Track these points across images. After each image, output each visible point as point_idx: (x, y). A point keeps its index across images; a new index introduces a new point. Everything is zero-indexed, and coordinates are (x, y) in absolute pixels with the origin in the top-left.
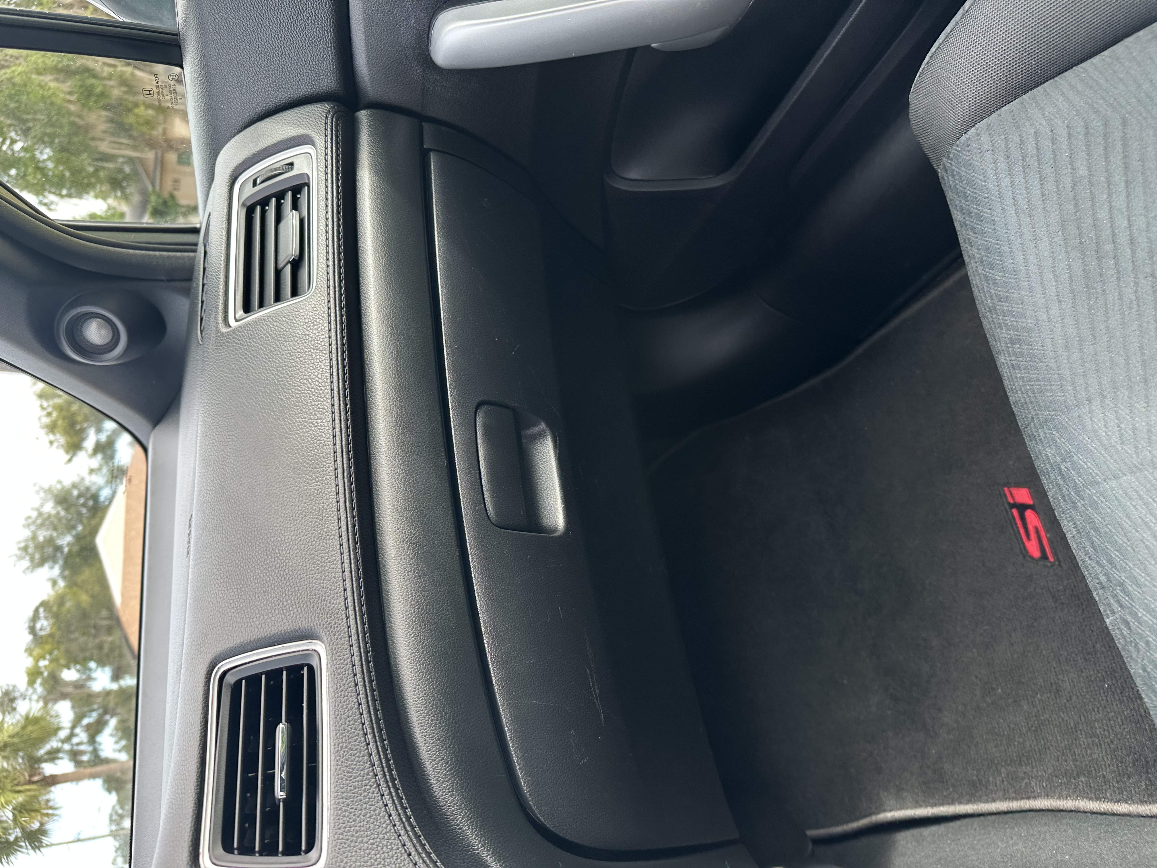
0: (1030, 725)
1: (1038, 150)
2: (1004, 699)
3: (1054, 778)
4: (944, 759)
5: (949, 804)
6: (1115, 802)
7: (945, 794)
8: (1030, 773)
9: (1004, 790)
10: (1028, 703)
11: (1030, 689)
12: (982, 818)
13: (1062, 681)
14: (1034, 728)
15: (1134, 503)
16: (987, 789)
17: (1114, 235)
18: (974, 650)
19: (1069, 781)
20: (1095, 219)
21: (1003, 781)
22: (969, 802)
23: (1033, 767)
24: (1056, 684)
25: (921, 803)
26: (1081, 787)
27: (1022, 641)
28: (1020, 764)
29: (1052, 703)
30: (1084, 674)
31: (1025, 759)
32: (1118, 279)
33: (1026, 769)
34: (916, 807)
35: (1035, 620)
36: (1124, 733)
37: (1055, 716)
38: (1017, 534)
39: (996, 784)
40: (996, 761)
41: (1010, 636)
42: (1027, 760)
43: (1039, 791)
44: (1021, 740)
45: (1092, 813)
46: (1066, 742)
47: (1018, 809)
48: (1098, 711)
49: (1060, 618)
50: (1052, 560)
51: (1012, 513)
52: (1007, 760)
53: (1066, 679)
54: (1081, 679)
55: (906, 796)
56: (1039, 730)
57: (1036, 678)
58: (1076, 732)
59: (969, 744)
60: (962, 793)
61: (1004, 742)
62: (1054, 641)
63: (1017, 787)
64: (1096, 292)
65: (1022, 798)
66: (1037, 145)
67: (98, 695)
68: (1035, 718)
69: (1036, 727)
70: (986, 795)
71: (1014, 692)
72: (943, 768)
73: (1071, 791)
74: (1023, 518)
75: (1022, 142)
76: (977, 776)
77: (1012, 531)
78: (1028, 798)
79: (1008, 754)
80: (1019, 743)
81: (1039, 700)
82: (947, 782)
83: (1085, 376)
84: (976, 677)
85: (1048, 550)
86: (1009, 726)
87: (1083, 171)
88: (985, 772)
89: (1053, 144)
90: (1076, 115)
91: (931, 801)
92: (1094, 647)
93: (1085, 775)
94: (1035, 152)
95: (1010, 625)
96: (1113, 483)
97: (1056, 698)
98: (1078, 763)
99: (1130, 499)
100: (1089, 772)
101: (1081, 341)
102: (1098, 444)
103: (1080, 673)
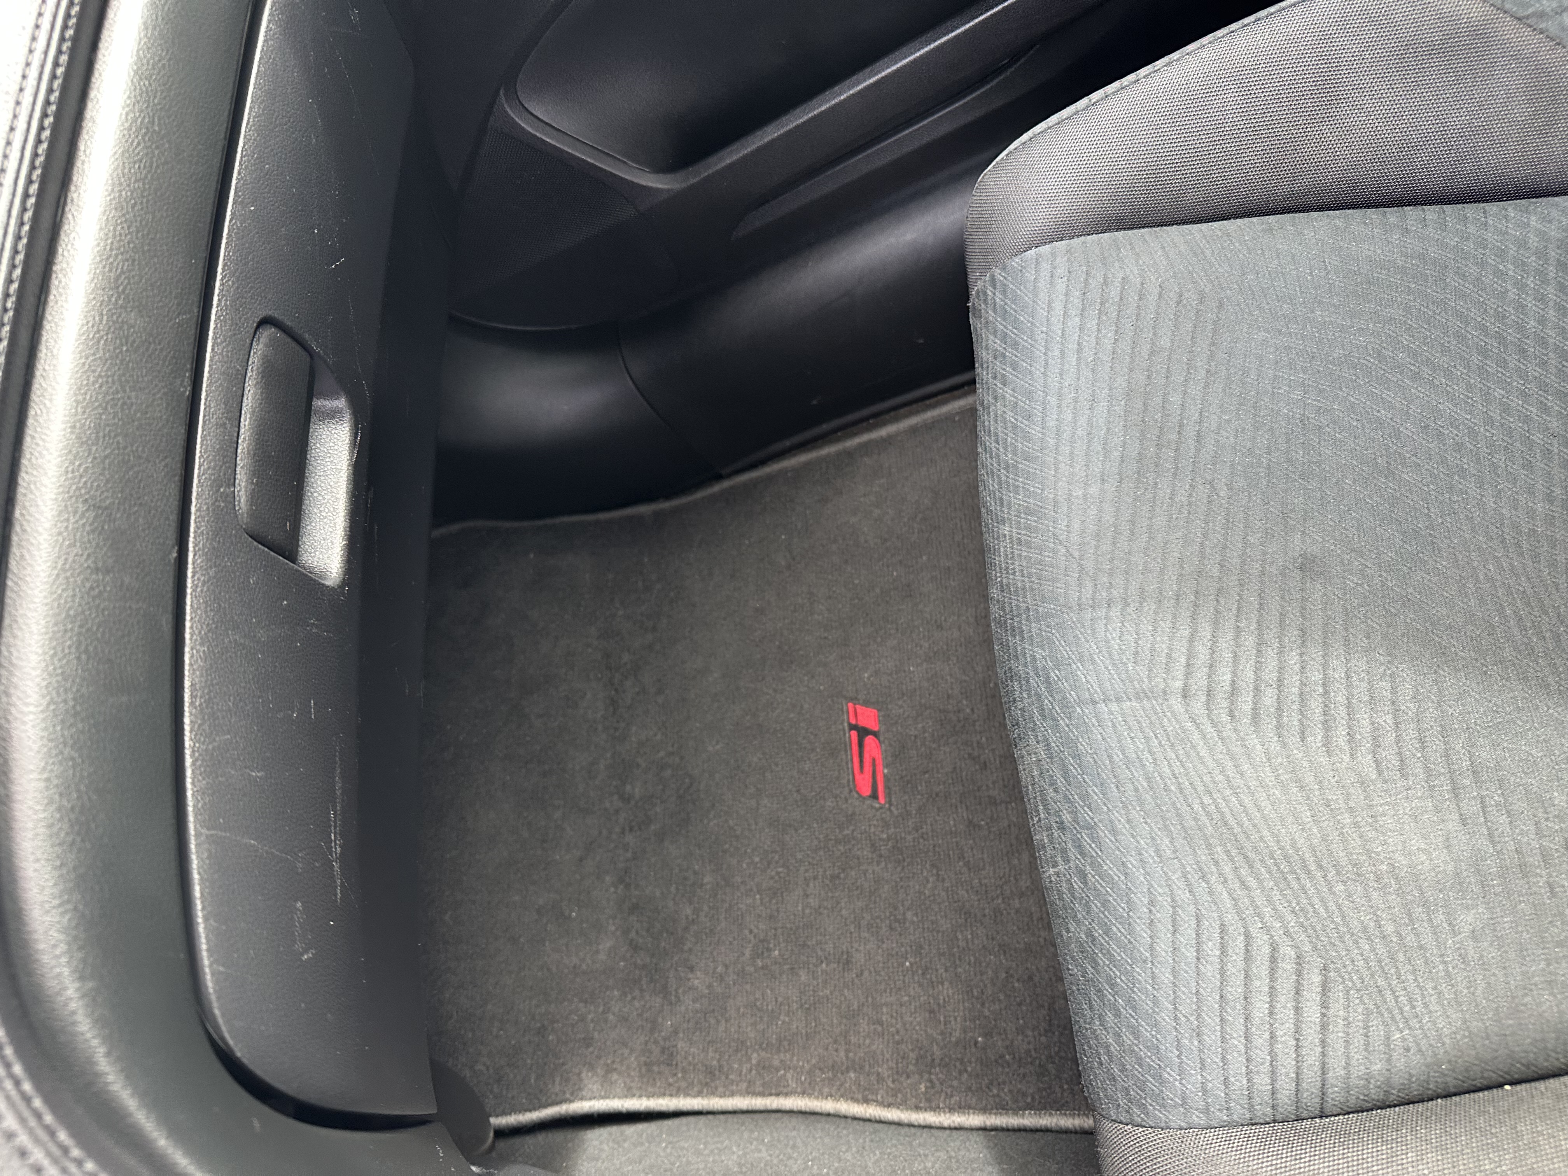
0: (803, 1001)
1: (1121, 299)
2: (780, 963)
3: (817, 1071)
4: (681, 1035)
5: (671, 1095)
6: (884, 1106)
7: (671, 1080)
8: (788, 1063)
9: (749, 1082)
10: (808, 972)
11: (814, 955)
12: (710, 1117)
13: (857, 950)
14: (807, 1006)
15: (1133, 735)
16: (727, 1078)
17: (1181, 425)
18: (758, 897)
19: (835, 1076)
20: (1165, 400)
21: (751, 1070)
22: (699, 1094)
23: (793, 1055)
24: (848, 952)
25: (635, 1091)
26: (847, 1085)
27: (820, 894)
28: (779, 1051)
29: (837, 977)
30: (884, 946)
31: (786, 1043)
32: (1175, 475)
33: (785, 1056)
34: (626, 1097)
35: (844, 870)
36: (915, 1023)
37: (837, 993)
38: (850, 763)
39: (741, 1071)
40: (749, 1044)
41: (808, 885)
42: (789, 1044)
43: (794, 1085)
44: (787, 1019)
45: (855, 1119)
46: (843, 1027)
47: (762, 1108)
48: (891, 993)
49: (873, 872)
50: (882, 801)
51: (850, 736)
52: (763, 1043)
53: (862, 948)
54: (880, 951)
55: (616, 1081)
56: (812, 1008)
57: (826, 943)
58: (858, 1015)
59: (720, 1018)
60: (693, 1082)
61: (765, 1019)
62: (858, 899)
63: (767, 1079)
64: (1147, 482)
65: (771, 1095)
66: (1121, 293)
68: (811, 993)
69: (810, 1005)
70: (724, 1086)
71: (793, 957)
72: (675, 1046)
73: (835, 1088)
74: (861, 745)
75: (1105, 282)
76: (719, 1061)
77: (844, 757)
78: (778, 1095)
79: (766, 1035)
80: (784, 1022)
81: (822, 971)
82: (677, 1065)
83: (1111, 575)
84: (751, 932)
85: (880, 788)
86: (776, 999)
87: (1165, 342)
88: (730, 1056)
89: (1140, 299)
90: (1172, 277)
91: (650, 1089)
92: (904, 914)
93: (855, 1071)
94: (1117, 299)
95: (811, 871)
96: (1114, 707)
97: (844, 971)
98: (851, 1055)
99: (1130, 728)
100: (862, 1067)
101: (1117, 533)
102: (1107, 656)
103: (880, 944)
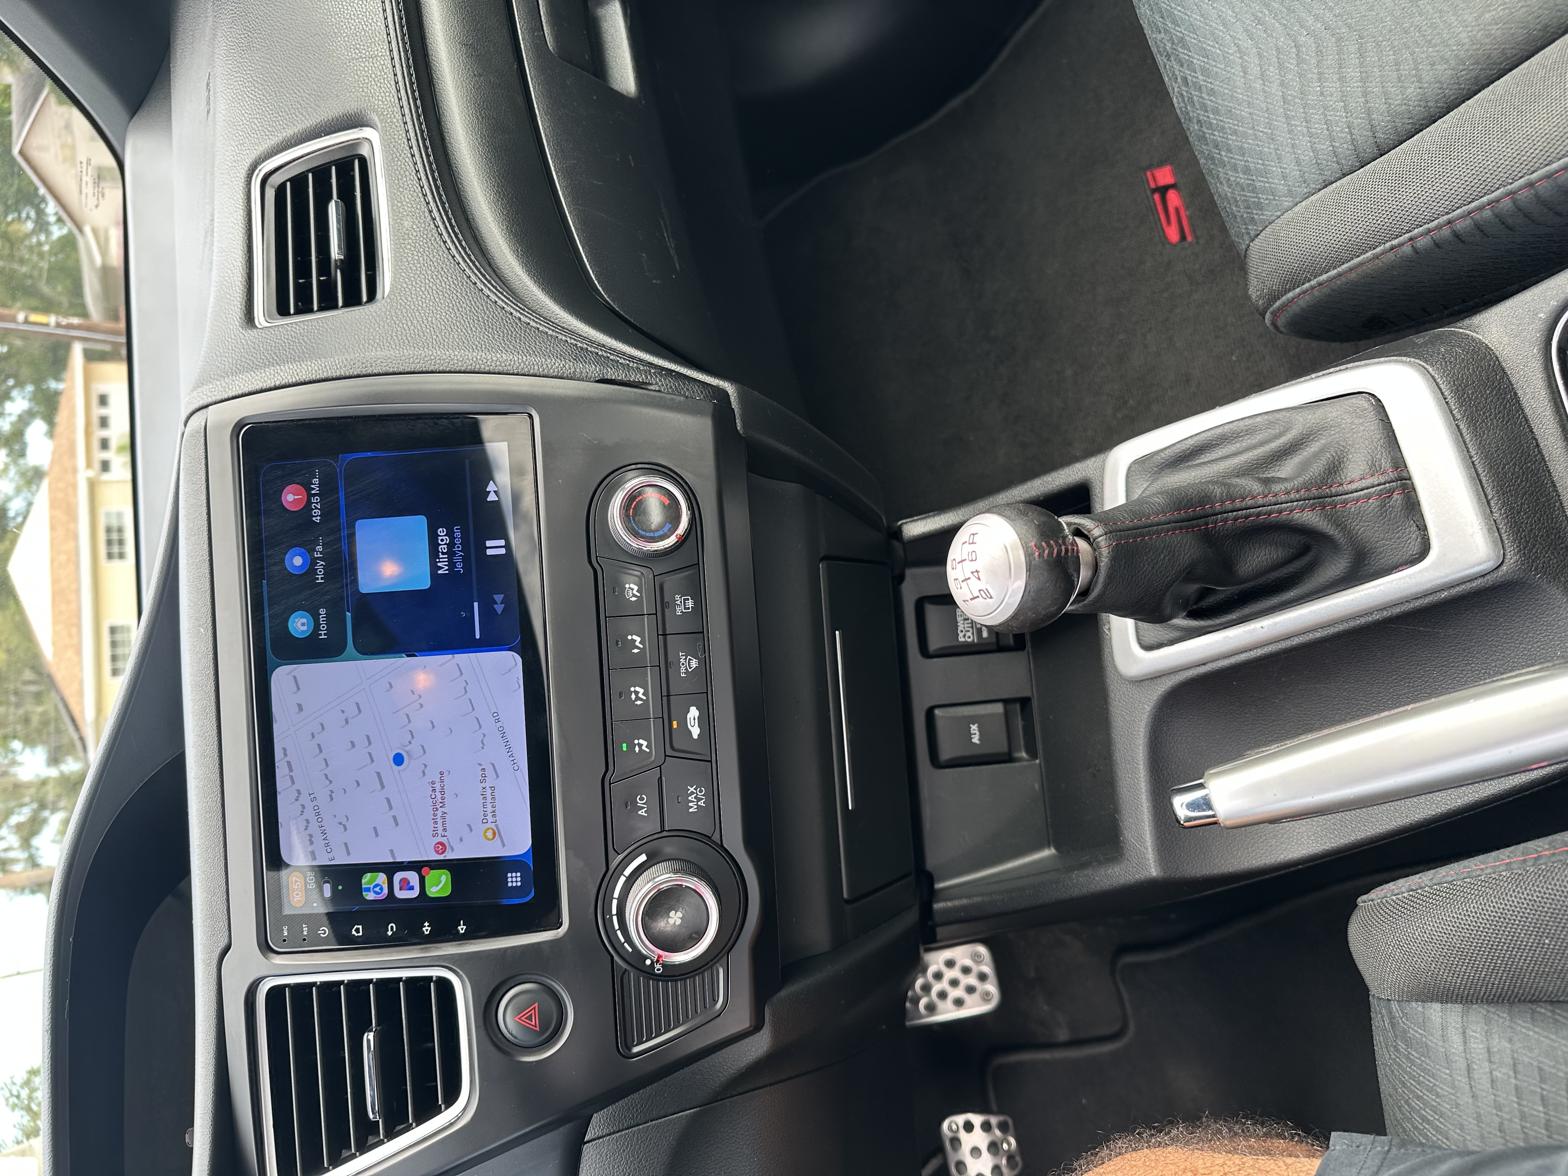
13: (1192, 368)
30: (1213, 353)
35: (1170, 312)
50: (1190, 239)
51: (1153, 199)
54: (1211, 359)
67: (28, 785)
71: (1144, 398)
74: (1164, 203)
77: (1152, 219)
85: (1187, 229)
103: (1210, 353)
